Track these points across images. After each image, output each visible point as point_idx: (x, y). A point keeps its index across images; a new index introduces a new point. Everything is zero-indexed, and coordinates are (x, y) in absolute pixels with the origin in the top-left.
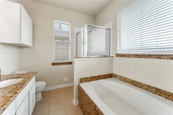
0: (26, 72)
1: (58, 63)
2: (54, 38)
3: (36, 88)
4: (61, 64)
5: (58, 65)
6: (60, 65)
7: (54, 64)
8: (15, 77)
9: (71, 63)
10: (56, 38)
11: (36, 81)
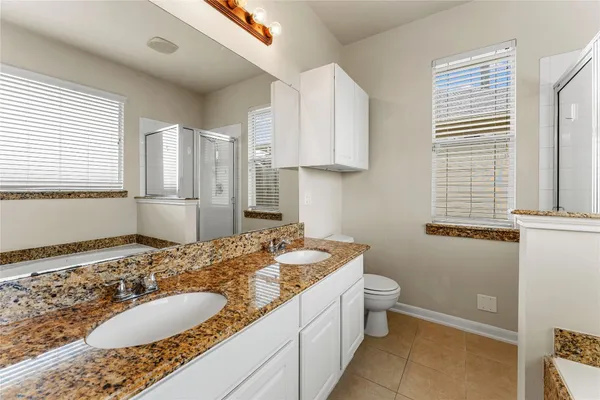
0: (351, 240)
1: (451, 228)
2: (437, 132)
3: (367, 292)
4: (462, 232)
5: (448, 234)
6: (459, 236)
7: (432, 229)
8: (320, 247)
9: (513, 236)
10: (444, 130)
11: (365, 273)
